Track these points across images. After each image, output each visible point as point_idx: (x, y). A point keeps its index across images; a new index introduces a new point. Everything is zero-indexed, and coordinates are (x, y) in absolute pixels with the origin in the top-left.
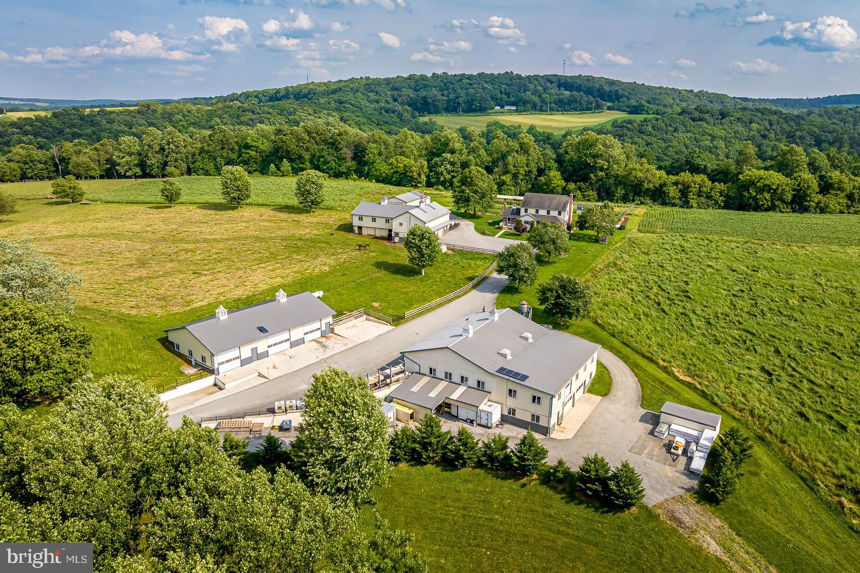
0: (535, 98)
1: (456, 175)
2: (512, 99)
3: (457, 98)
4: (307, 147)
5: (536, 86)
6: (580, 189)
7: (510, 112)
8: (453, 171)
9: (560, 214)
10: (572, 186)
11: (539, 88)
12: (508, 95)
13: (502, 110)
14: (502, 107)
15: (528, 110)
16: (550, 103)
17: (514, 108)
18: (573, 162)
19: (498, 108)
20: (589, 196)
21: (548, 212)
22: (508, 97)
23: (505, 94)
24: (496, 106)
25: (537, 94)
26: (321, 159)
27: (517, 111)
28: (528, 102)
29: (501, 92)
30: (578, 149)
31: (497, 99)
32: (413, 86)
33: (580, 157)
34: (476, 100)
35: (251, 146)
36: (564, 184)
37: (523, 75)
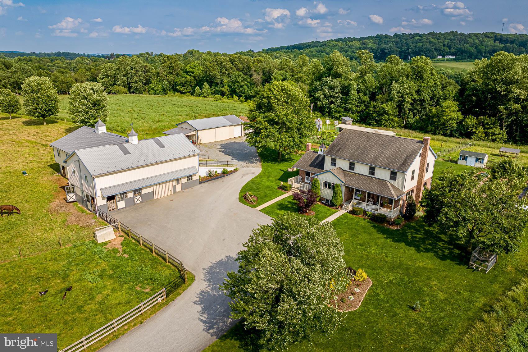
0: (473, 50)
1: (334, 100)
2: (453, 50)
3: (408, 49)
4: (229, 73)
5: (474, 40)
6: (483, 124)
7: (449, 60)
8: (331, 96)
9: (393, 176)
10: (471, 121)
11: (477, 41)
12: (450, 47)
13: (443, 58)
14: (443, 56)
15: (465, 59)
16: (485, 53)
17: (453, 57)
18: (477, 90)
19: (440, 57)
20: (494, 134)
21: (372, 170)
22: (450, 49)
23: (448, 47)
24: (438, 55)
25: (474, 47)
26: (237, 84)
27: (456, 60)
28: (465, 52)
29: (444, 45)
30: (485, 73)
31: (440, 50)
32: (377, 42)
33: (487, 85)
34: (422, 51)
35: (189, 72)
36: (461, 117)
37: (466, 33)
